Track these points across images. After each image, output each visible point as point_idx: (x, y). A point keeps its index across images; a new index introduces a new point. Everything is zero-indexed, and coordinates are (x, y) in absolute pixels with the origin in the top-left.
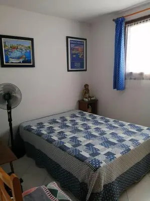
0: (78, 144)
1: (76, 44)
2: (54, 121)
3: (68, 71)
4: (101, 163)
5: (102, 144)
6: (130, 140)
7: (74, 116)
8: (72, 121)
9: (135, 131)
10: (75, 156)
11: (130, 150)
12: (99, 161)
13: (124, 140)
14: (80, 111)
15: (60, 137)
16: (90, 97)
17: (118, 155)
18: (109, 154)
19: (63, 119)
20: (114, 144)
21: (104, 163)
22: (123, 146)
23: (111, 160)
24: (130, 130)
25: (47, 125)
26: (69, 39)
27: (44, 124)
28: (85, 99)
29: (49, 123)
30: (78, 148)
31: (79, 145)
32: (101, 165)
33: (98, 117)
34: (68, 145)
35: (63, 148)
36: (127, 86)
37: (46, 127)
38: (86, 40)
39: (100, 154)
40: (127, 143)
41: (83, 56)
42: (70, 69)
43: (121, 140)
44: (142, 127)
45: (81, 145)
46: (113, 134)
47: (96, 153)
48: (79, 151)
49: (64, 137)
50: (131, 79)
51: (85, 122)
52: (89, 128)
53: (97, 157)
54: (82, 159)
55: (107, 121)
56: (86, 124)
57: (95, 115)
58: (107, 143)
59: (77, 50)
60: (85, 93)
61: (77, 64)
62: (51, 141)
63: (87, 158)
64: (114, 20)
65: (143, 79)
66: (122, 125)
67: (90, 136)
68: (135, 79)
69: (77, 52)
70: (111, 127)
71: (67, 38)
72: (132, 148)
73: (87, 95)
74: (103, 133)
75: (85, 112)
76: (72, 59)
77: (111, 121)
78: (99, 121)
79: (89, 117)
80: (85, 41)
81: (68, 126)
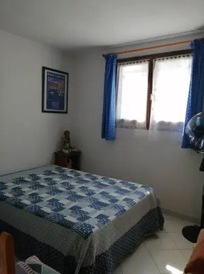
0: (60, 207)
1: (55, 78)
2: (22, 181)
3: (43, 111)
4: (94, 227)
5: (91, 206)
6: (124, 200)
7: (50, 173)
8: (47, 179)
9: (128, 189)
10: (58, 223)
11: (125, 211)
12: (90, 226)
13: (117, 200)
14: (57, 166)
15: (33, 200)
16: (70, 148)
17: (112, 218)
18: (101, 217)
19: (34, 177)
20: (106, 205)
21: (96, 228)
22: (116, 207)
23: (104, 223)
24: (123, 188)
25: (11, 185)
26: (46, 71)
27: (6, 184)
28: (64, 150)
29: (14, 183)
30: (61, 212)
31: (62, 209)
32: (93, 230)
33: (83, 174)
34: (47, 210)
35: (40, 214)
36: (117, 136)
37: (10, 188)
38: (67, 74)
39: (90, 217)
40: (121, 203)
41: (64, 94)
42: (45, 109)
43: (114, 200)
44: (136, 185)
45: (64, 208)
46: (103, 193)
47: (84, 217)
48: (62, 216)
49: (40, 200)
50: (122, 127)
51: (66, 181)
52: (72, 187)
53: (87, 222)
54: (68, 225)
55: (94, 179)
56: (68, 183)
57: (79, 172)
58: (98, 205)
59: (57, 85)
60: (65, 142)
61: (56, 104)
62: (20, 206)
63: (74, 223)
64: (103, 55)
65: (136, 128)
66: (113, 183)
67: (75, 197)
68: (126, 127)
69: (55, 88)
70: (100, 185)
71: (44, 68)
72: (127, 208)
73: (68, 145)
74: (91, 193)
75: (64, 168)
76: (49, 96)
77: (100, 179)
78: (85, 179)
79: (71, 174)
80: (66, 76)
81: (42, 186)
